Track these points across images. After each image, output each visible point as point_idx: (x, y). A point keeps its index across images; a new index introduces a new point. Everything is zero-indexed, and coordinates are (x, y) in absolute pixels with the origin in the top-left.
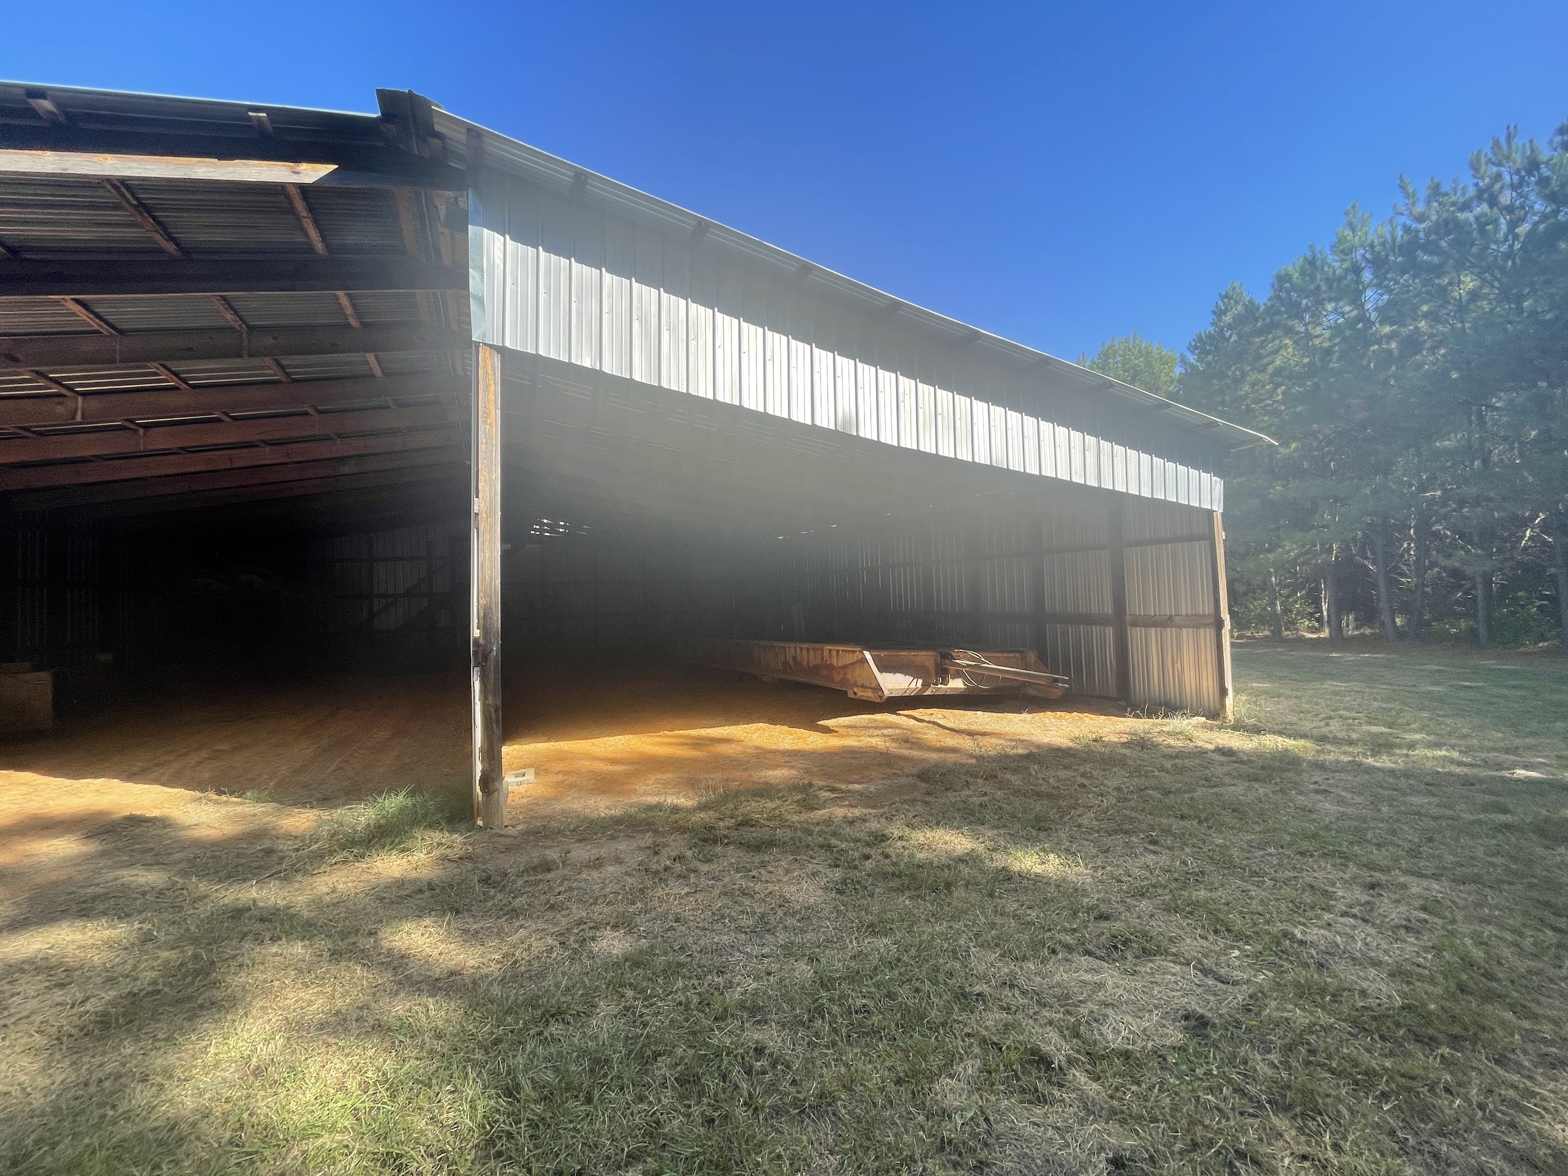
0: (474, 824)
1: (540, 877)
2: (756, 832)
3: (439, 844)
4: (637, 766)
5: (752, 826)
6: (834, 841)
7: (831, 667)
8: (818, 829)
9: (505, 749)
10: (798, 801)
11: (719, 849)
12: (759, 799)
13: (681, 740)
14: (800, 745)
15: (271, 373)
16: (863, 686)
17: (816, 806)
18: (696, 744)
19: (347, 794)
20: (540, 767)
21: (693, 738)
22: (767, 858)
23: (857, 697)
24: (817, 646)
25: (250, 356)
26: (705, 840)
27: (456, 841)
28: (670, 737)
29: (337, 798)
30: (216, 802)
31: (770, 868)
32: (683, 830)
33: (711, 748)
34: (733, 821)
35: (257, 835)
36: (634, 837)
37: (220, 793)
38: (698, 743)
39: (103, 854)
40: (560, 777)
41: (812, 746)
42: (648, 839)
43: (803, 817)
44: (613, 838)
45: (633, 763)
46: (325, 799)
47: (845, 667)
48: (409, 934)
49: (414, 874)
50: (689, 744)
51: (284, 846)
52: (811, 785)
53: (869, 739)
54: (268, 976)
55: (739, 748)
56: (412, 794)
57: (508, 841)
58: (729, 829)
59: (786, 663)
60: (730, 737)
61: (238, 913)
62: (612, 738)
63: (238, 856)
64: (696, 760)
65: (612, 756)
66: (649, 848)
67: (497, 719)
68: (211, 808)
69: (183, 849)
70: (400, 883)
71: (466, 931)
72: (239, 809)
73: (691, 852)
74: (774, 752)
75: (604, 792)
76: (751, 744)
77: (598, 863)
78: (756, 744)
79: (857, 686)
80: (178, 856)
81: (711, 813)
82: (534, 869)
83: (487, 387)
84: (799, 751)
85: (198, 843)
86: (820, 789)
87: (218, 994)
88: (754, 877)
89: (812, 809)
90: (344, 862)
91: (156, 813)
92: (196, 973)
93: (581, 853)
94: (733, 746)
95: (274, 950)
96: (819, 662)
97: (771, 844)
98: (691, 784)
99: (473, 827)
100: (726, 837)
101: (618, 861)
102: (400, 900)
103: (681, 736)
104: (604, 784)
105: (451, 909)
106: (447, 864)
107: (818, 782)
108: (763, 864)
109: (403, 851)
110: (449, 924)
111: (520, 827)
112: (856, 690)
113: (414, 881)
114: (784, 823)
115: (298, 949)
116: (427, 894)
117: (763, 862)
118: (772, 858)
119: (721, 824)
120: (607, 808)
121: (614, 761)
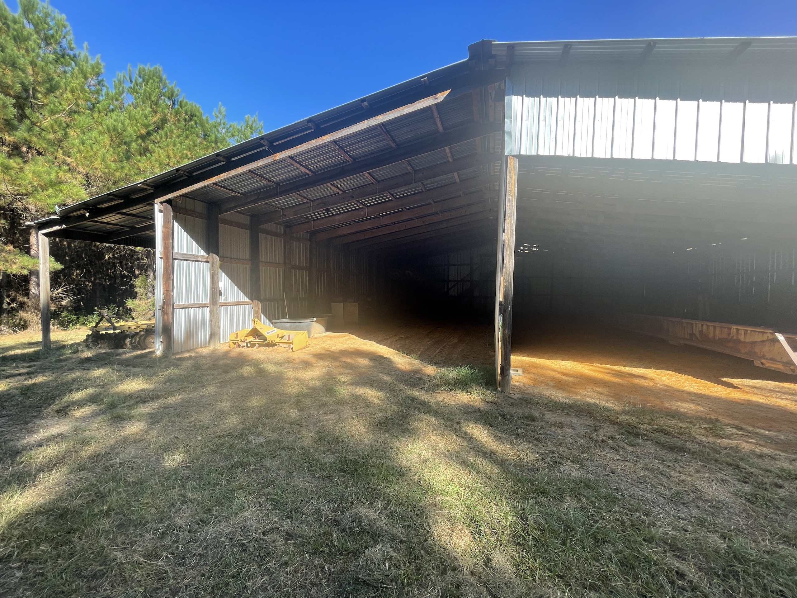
0: (496, 389)
1: (530, 422)
2: (669, 438)
3: (482, 393)
4: (579, 380)
5: (665, 434)
6: (742, 465)
7: (738, 342)
8: (725, 451)
9: (512, 357)
10: (705, 428)
11: (640, 441)
12: (671, 419)
13: (609, 371)
14: (705, 391)
15: (420, 189)
16: (772, 359)
17: (723, 436)
18: (619, 375)
19: (444, 363)
20: (526, 369)
21: (616, 371)
22: (679, 458)
23: (764, 367)
24: (724, 325)
25: (415, 183)
26: (629, 433)
27: (490, 395)
28: (600, 367)
29: (440, 363)
30: (403, 356)
31: (682, 464)
32: (614, 423)
33: (630, 380)
34: (650, 427)
35: (416, 372)
36: (581, 418)
37: (403, 353)
38: (620, 374)
39: (374, 367)
40: (536, 376)
41: (717, 395)
42: (590, 421)
43: (711, 440)
44: (568, 414)
45: (577, 377)
46: (437, 363)
47: (753, 343)
48: (472, 428)
49: (472, 403)
50: (614, 374)
51: (425, 378)
52: (717, 420)
53: (776, 400)
54: (424, 426)
55: (651, 384)
56: (471, 368)
57: (513, 401)
58: (647, 431)
59: (692, 335)
60: (644, 375)
61: (413, 399)
62: (563, 362)
63: (411, 378)
64: (619, 384)
65: (565, 371)
66: (591, 426)
67: (509, 342)
68: (401, 358)
69: (395, 371)
70: (467, 406)
71: (496, 436)
72: (409, 360)
73: (620, 437)
74: (683, 392)
75: (560, 389)
76: (661, 383)
77: (560, 425)
78: (666, 384)
79: (765, 359)
80: (394, 373)
81: (633, 418)
82: (526, 417)
83: (511, 177)
84: (704, 395)
85: (398, 369)
86: (726, 425)
87: (410, 427)
88: (669, 466)
89: (719, 436)
90: (446, 390)
91: (386, 356)
92: (403, 417)
93: (550, 417)
94: (647, 381)
95: (425, 417)
96: (725, 336)
97: (682, 450)
98: (617, 397)
99: (496, 390)
100: (645, 435)
101: (572, 427)
102: (468, 413)
103: (608, 369)
104: (559, 385)
105: (490, 424)
106: (486, 403)
107: (724, 420)
108: (676, 460)
109: (467, 392)
110: (488, 430)
111: (518, 396)
112: (763, 361)
113: (472, 407)
114: (692, 439)
115: (433, 419)
116: (478, 414)
117: (676, 459)
118: (684, 459)
119: (641, 426)
120: (563, 398)
121: (566, 374)
